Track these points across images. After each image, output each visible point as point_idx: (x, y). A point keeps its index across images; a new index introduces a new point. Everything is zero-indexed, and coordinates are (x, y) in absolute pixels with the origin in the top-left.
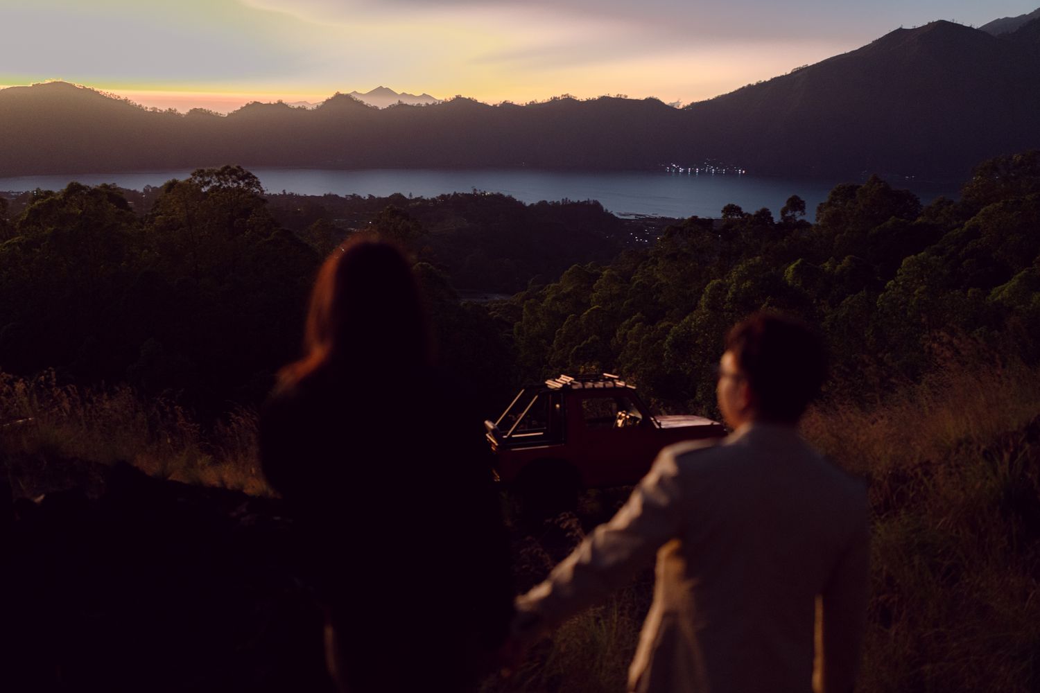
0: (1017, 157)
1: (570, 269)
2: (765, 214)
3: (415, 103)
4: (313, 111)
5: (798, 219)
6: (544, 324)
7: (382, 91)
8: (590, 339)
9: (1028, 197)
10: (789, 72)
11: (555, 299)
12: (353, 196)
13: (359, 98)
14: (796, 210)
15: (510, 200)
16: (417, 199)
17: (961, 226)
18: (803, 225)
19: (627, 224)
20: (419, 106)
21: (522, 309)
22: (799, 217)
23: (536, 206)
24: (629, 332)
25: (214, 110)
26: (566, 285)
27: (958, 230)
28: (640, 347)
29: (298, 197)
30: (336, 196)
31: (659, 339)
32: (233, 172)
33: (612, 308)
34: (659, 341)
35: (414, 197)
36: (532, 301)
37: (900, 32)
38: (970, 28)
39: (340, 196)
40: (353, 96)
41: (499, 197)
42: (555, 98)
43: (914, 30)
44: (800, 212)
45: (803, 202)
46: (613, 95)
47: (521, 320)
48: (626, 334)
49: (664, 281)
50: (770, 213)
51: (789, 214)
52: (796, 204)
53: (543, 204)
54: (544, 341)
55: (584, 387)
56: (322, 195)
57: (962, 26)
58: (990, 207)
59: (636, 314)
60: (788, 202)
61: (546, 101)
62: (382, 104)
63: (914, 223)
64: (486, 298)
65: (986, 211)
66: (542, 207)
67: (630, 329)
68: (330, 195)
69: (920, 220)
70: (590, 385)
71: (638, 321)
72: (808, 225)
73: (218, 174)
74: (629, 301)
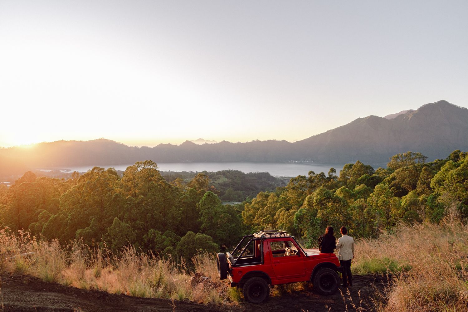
0: (405, 154)
1: (259, 193)
2: (322, 175)
3: (210, 143)
4: (179, 146)
5: (334, 176)
6: (252, 211)
7: (200, 140)
8: (267, 216)
9: (410, 166)
10: (326, 132)
11: (255, 203)
12: (191, 172)
13: (193, 142)
14: (333, 172)
15: (240, 172)
16: (211, 172)
17: (389, 176)
18: (336, 177)
19: (278, 179)
20: (212, 144)
21: (244, 207)
22: (334, 174)
23: (249, 174)
24: (280, 213)
25: (149, 146)
26: (258, 199)
27: (389, 178)
28: (284, 219)
29: (174, 172)
30: (186, 172)
31: (290, 216)
32: (149, 162)
33: (274, 206)
34: (291, 217)
35: (210, 172)
36: (248, 204)
37: (359, 119)
38: (381, 118)
39: (187, 172)
40: (192, 141)
41: (236, 172)
42: (254, 141)
43: (363, 118)
44: (334, 173)
45: (335, 170)
46: (272, 139)
47: (244, 210)
48: (279, 215)
49: (291, 197)
50: (324, 174)
51: (331, 174)
52: (333, 170)
53: (251, 173)
54: (252, 217)
55: (271, 237)
56: (181, 172)
57: (378, 117)
58: (398, 170)
59: (282, 207)
60: (330, 170)
61: (251, 142)
62: (200, 143)
63: (372, 176)
64: (233, 203)
65: (397, 171)
66: (251, 175)
67: (281, 212)
68: (184, 172)
69: (374, 175)
70: (273, 236)
71: (283, 210)
72: (337, 177)
73: (144, 163)
74: (280, 203)
